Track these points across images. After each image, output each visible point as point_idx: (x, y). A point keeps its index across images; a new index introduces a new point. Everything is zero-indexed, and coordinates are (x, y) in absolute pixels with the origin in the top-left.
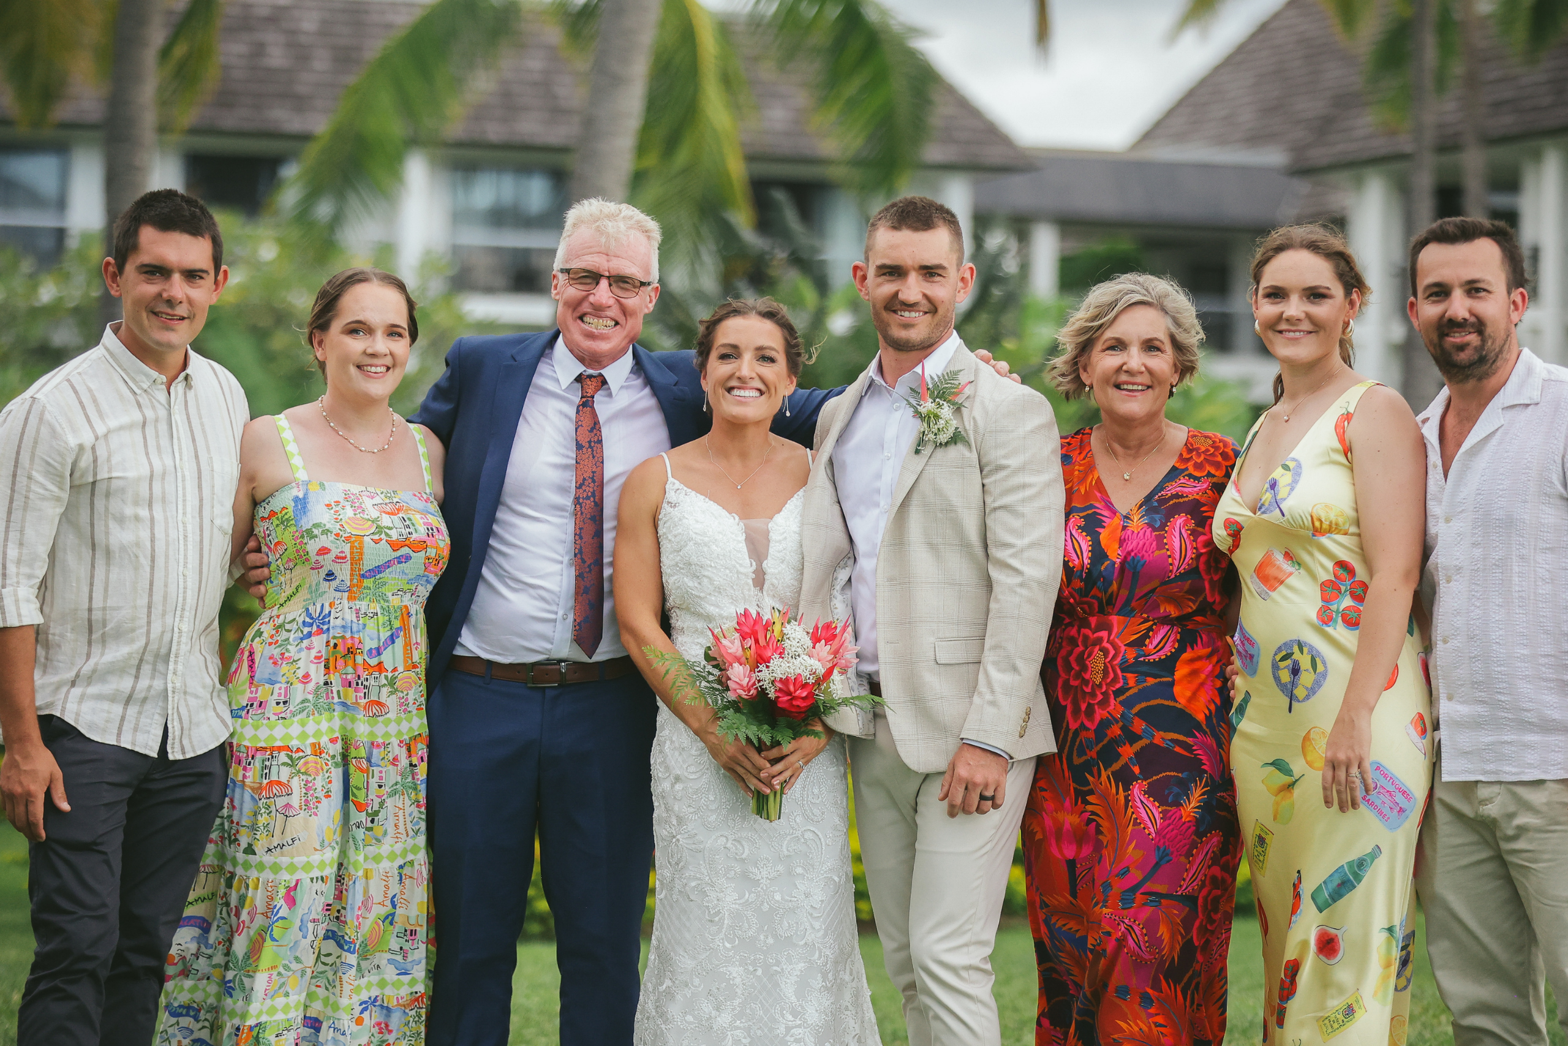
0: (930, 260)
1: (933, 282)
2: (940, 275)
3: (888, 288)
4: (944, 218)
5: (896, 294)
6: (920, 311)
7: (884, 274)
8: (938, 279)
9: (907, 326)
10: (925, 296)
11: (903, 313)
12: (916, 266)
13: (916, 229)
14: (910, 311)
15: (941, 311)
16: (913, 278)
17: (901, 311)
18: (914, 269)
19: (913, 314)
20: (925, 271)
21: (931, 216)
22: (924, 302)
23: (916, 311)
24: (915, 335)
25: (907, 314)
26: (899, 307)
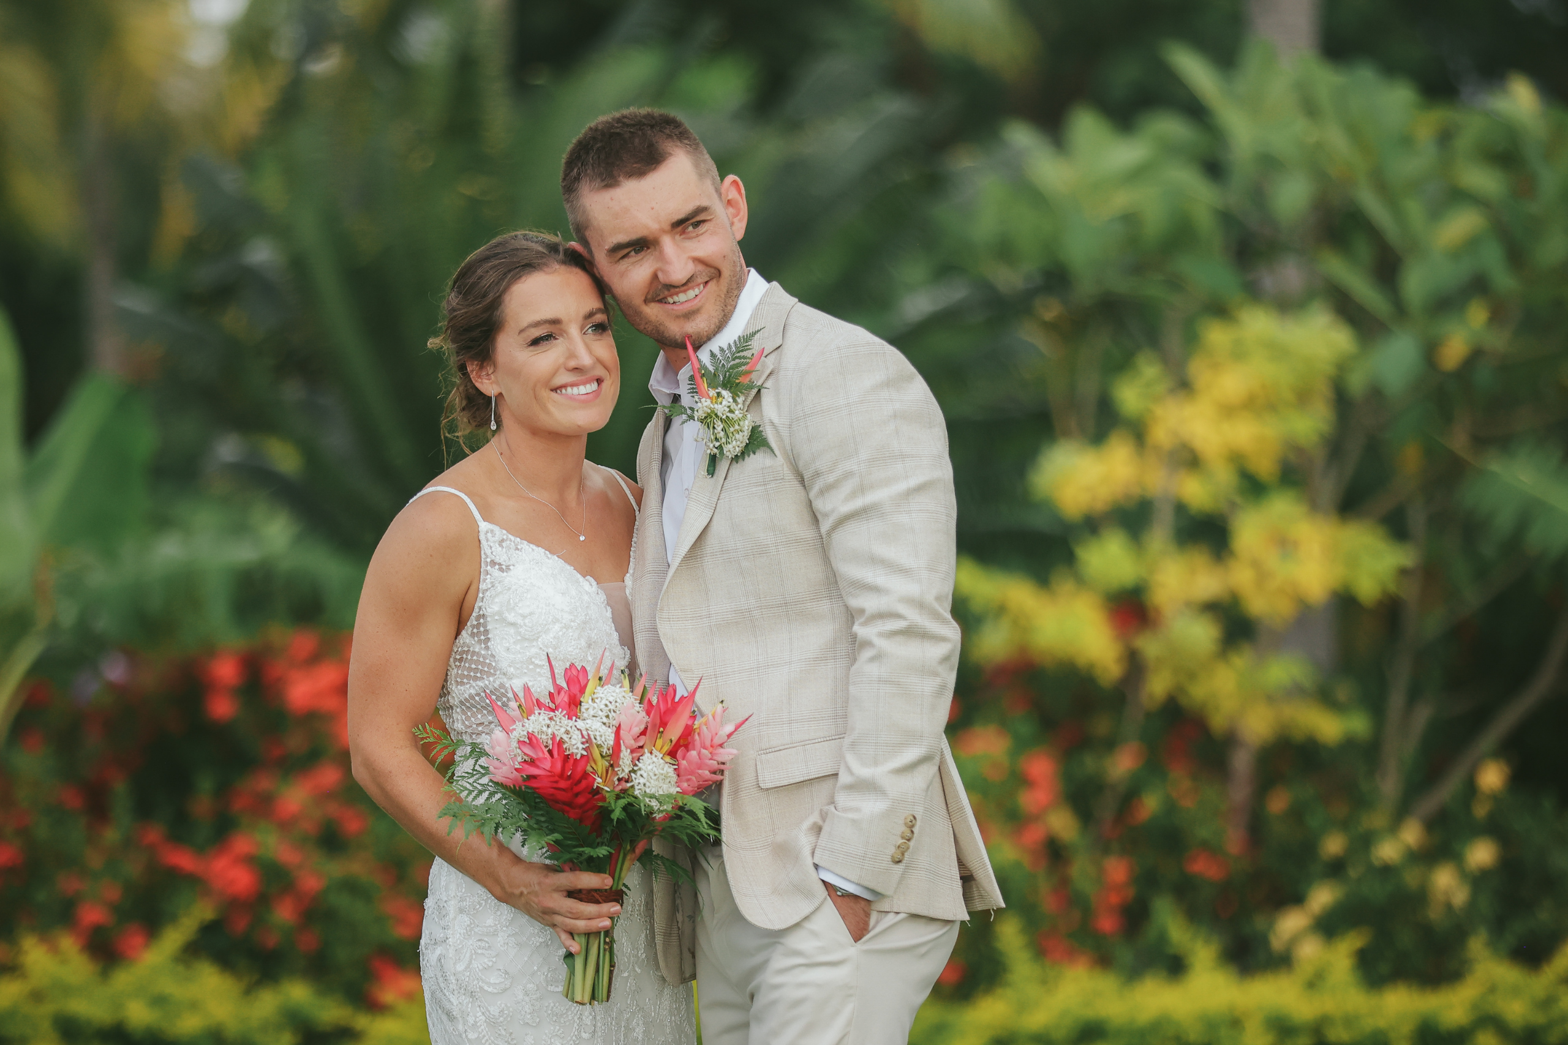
0: (681, 208)
1: (698, 236)
2: (705, 222)
3: (640, 273)
4: (669, 136)
6: (699, 285)
7: (624, 257)
9: (689, 315)
10: (698, 260)
11: (676, 298)
12: (667, 227)
13: (641, 173)
14: (685, 291)
15: (726, 273)
16: (669, 245)
17: (671, 296)
18: (664, 231)
19: (691, 294)
20: (680, 228)
21: (651, 145)
22: (700, 267)
23: (693, 288)
25: (682, 297)
26: (666, 293)
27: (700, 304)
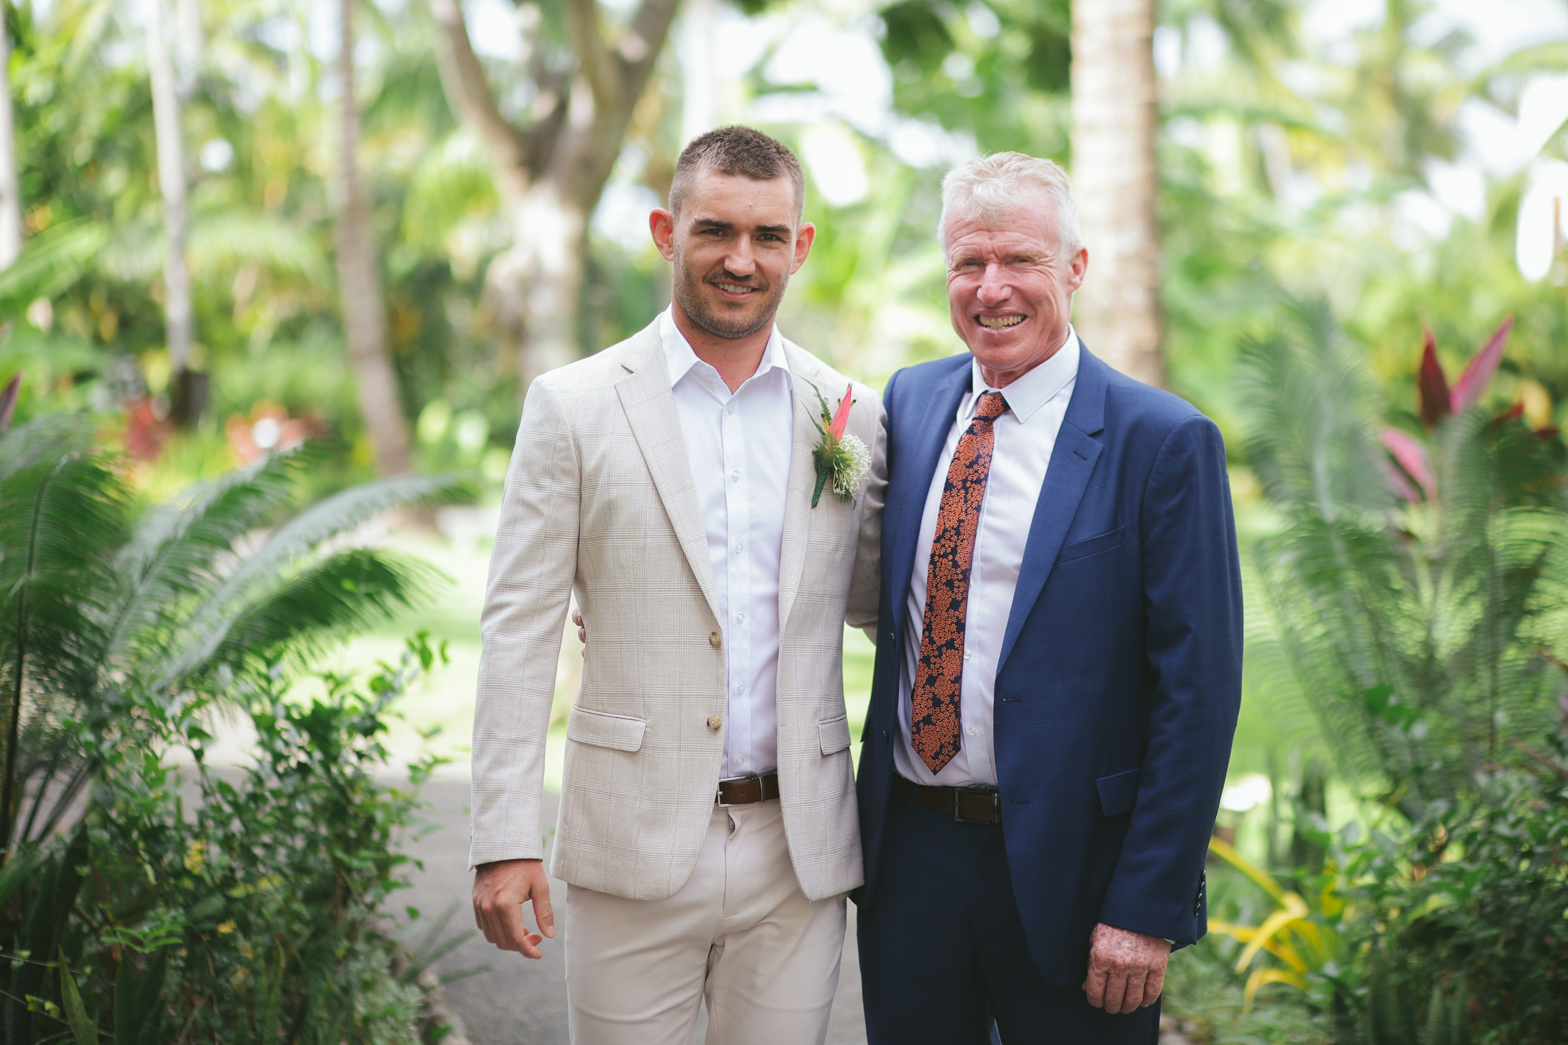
0: (769, 219)
1: (770, 247)
2: (779, 239)
3: (710, 253)
5: (722, 261)
6: (748, 286)
7: (704, 232)
8: (777, 244)
9: (733, 305)
10: (758, 266)
11: (727, 288)
12: (752, 226)
13: (755, 177)
14: (736, 286)
16: (745, 242)
17: (726, 284)
18: (747, 230)
19: (739, 290)
20: (762, 234)
21: (771, 162)
22: (756, 274)
23: (743, 287)
24: (740, 317)
25: (731, 288)
26: (723, 279)
27: (744, 301)
